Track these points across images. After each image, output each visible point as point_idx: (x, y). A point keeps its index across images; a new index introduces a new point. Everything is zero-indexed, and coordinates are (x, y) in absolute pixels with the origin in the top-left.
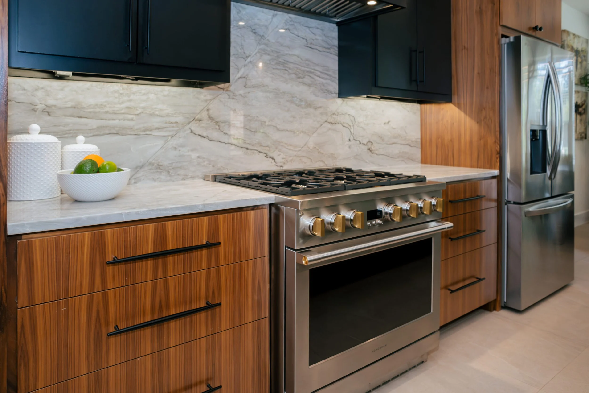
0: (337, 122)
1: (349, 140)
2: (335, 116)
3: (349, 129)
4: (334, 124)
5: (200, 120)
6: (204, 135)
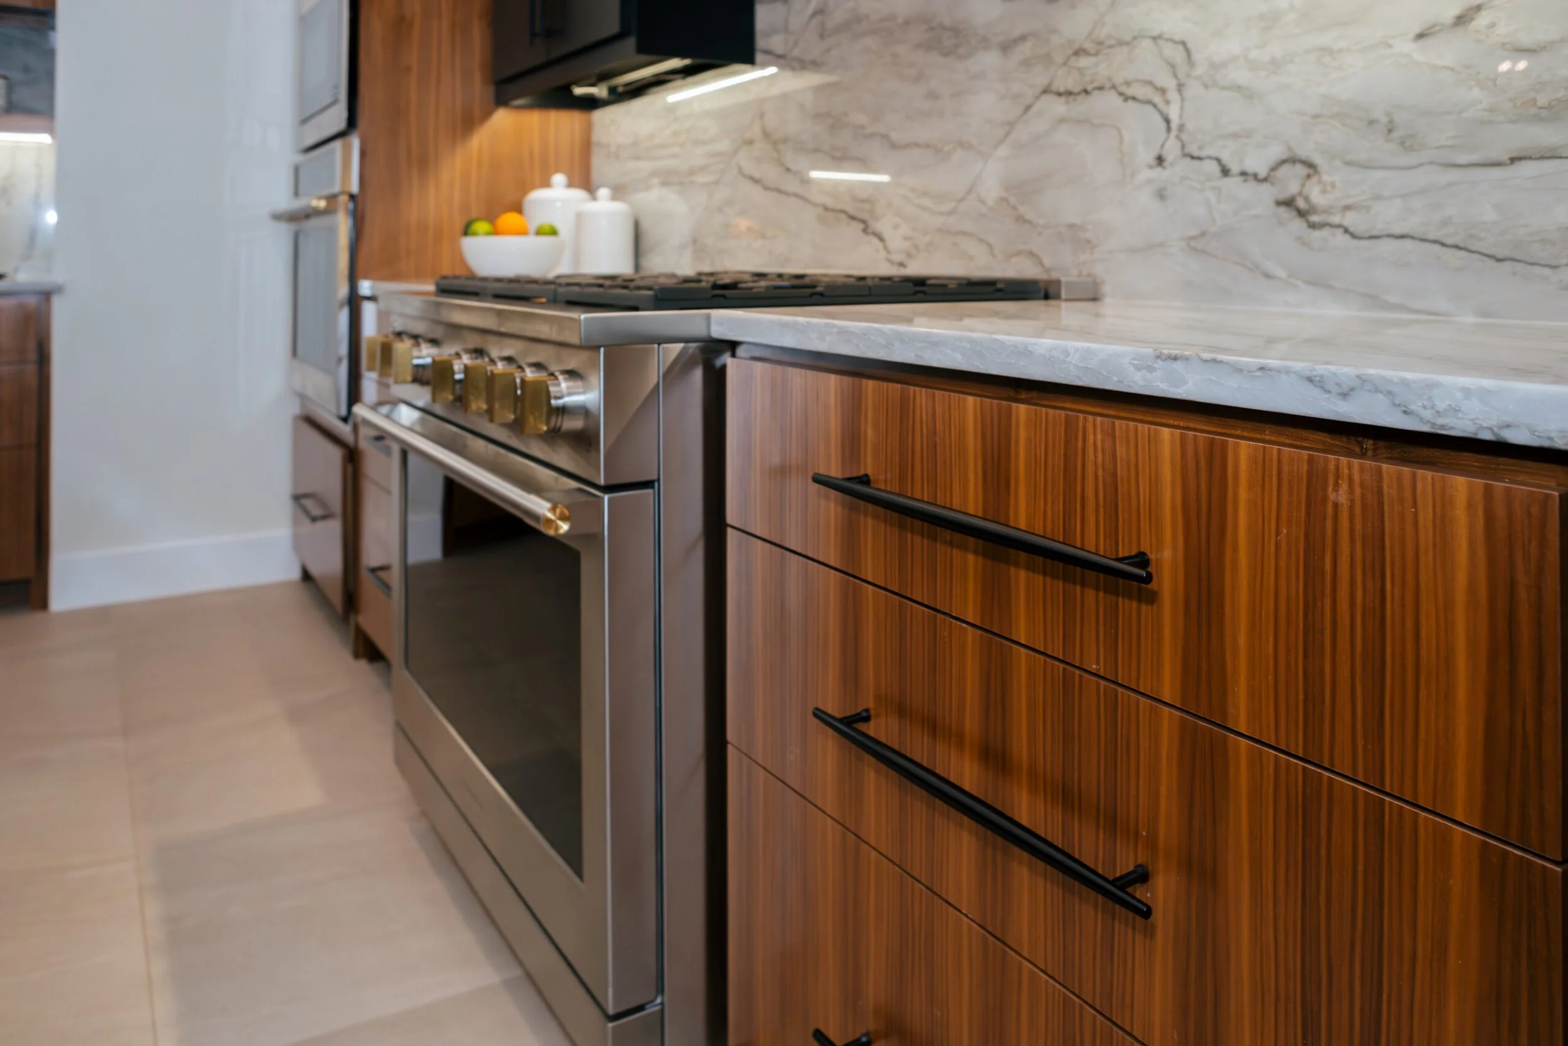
0: (1096, 84)
1: (1154, 162)
2: (1083, 62)
3: (1155, 106)
4: (1083, 94)
5: (750, 142)
6: (757, 175)
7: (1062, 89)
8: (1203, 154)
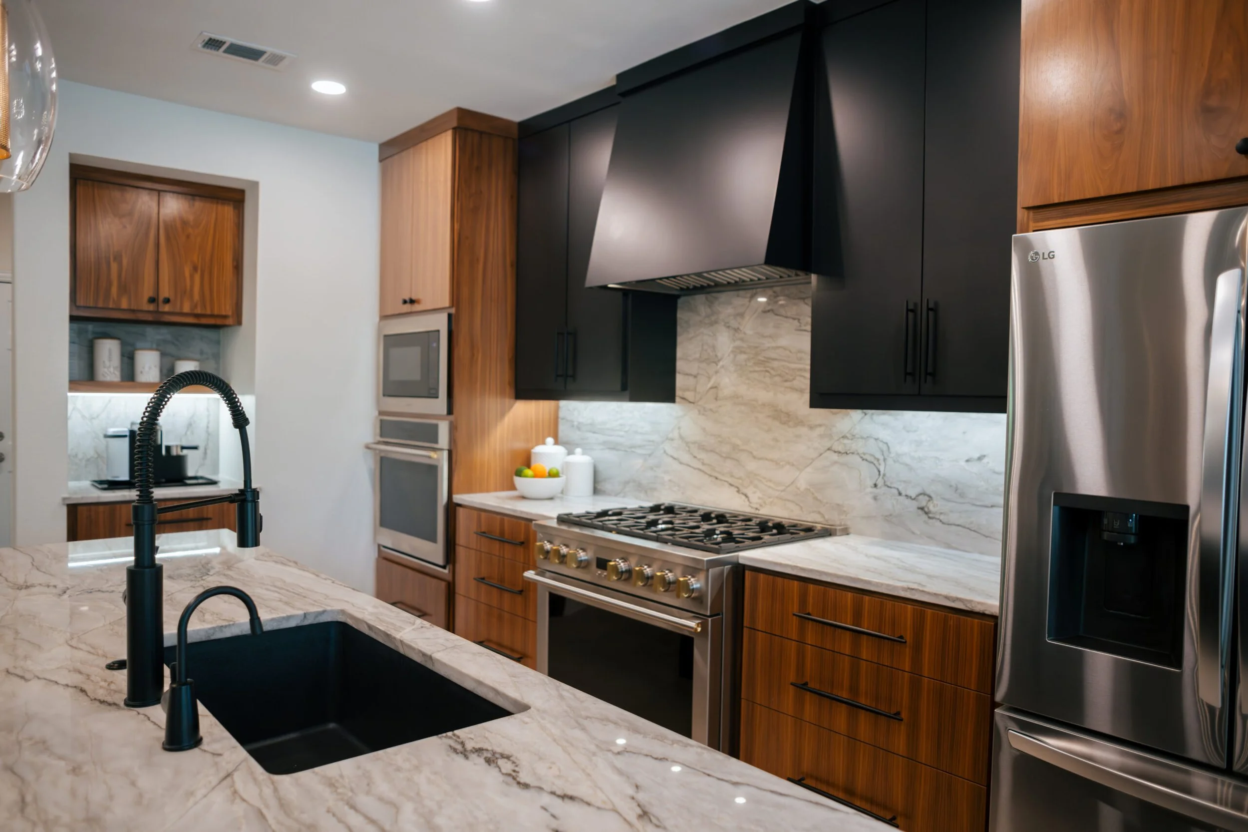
0: (851, 451)
1: (873, 486)
2: (846, 441)
3: (874, 464)
4: (845, 454)
5: (672, 440)
6: (675, 456)
7: (837, 450)
8: (892, 486)
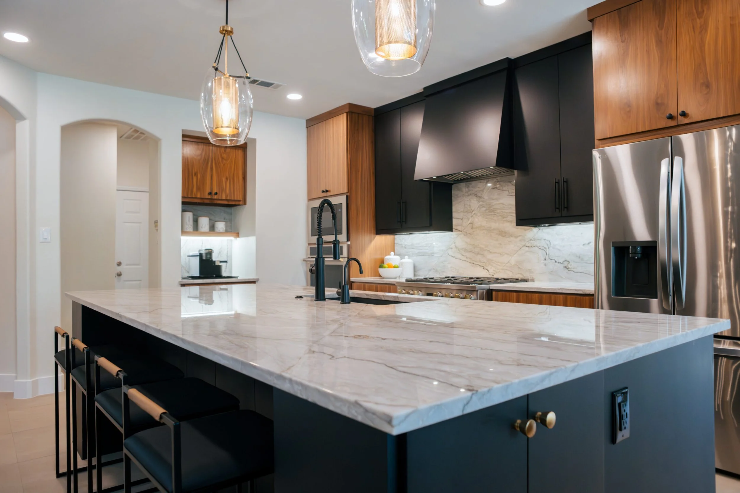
0: (534, 246)
1: (544, 260)
2: (531, 242)
3: (544, 250)
4: (531, 247)
5: (452, 248)
6: (453, 256)
7: (527, 246)
8: (552, 259)
